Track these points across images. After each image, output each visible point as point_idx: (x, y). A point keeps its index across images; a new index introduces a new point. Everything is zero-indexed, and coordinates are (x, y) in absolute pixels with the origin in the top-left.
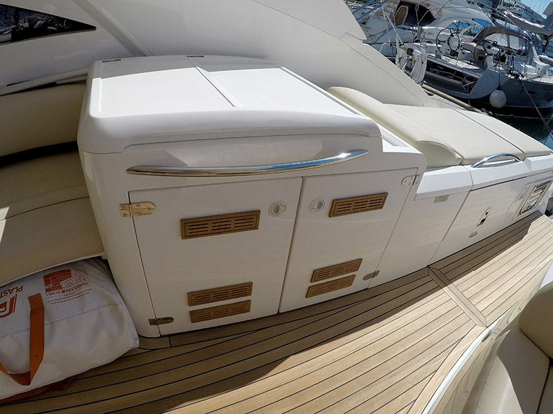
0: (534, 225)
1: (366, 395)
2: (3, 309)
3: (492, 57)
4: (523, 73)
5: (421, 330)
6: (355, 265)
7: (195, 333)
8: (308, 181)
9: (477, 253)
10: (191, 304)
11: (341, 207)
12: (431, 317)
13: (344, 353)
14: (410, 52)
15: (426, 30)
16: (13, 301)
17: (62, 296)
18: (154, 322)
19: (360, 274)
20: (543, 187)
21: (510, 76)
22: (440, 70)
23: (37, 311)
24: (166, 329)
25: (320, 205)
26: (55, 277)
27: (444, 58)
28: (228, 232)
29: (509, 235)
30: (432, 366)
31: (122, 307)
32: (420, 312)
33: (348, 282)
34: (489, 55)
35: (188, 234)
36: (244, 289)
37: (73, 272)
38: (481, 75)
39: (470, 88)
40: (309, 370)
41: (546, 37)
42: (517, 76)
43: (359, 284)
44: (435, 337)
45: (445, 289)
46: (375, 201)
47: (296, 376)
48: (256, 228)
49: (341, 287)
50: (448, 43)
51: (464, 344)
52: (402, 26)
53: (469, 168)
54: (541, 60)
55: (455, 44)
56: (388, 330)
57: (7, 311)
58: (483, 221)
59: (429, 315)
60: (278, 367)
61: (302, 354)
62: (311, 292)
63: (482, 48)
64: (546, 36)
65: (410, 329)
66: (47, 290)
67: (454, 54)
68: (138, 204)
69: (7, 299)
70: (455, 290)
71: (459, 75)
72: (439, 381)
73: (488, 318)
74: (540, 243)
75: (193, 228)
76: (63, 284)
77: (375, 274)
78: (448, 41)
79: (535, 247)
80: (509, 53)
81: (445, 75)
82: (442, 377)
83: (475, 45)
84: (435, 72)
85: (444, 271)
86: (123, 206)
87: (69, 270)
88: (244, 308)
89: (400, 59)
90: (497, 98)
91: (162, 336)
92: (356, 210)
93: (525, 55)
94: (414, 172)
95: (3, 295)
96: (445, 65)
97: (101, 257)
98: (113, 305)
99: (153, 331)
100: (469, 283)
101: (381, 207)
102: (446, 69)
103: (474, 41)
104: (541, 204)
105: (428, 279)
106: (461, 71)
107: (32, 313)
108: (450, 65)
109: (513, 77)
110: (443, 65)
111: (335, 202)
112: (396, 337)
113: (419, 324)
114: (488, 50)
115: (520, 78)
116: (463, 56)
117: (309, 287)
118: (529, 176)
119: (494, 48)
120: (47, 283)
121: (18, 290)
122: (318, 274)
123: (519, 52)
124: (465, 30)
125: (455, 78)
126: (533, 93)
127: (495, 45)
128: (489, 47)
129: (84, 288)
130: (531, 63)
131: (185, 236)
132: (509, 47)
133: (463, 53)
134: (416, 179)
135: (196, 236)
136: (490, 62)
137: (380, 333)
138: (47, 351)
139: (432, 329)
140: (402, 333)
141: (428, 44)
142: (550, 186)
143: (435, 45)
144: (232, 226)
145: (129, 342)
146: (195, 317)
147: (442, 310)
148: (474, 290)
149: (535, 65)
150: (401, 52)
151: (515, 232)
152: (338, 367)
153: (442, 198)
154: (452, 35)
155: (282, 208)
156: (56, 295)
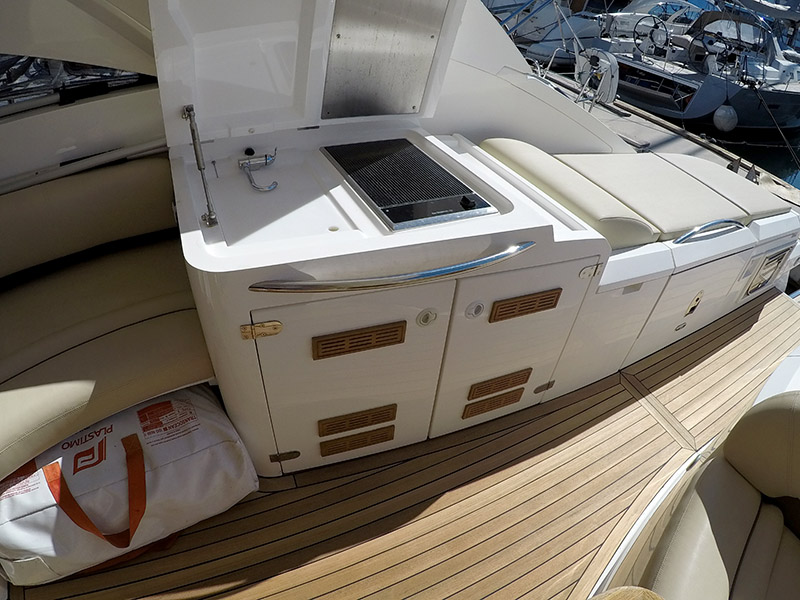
0: (768, 307)
1: (539, 539)
2: (90, 457)
3: (715, 58)
4: (760, 78)
5: (610, 456)
6: (524, 375)
7: (326, 469)
8: (462, 284)
9: (686, 351)
10: (321, 434)
11: (504, 310)
12: (622, 439)
13: (512, 487)
14: (594, 61)
15: (619, 18)
16: (102, 445)
17: (164, 434)
18: (276, 458)
19: (529, 387)
20: (780, 257)
21: (742, 84)
22: (640, 76)
23: (134, 455)
24: (289, 466)
25: (478, 310)
26: (152, 412)
27: (645, 59)
28: (369, 348)
29: (731, 325)
30: (624, 502)
31: (239, 443)
32: (608, 432)
33: (516, 396)
34: (711, 53)
35: (321, 354)
36: (388, 412)
37: (175, 404)
38: (701, 84)
39: (684, 104)
40: (469, 510)
41: (793, 24)
42: (752, 84)
43: (529, 398)
44: (626, 466)
45: (642, 401)
46: (548, 299)
47: (453, 517)
48: (401, 341)
49: (506, 403)
50: (651, 38)
51: (665, 473)
52: (583, 13)
53: (670, 244)
54: (787, 57)
55: (660, 39)
56: (567, 456)
57: (96, 459)
58: (693, 309)
59: (620, 436)
60: (431, 507)
61: (460, 489)
62: (468, 412)
63: (700, 44)
64: (793, 22)
65: (595, 454)
66: (145, 429)
67: (660, 53)
68: (262, 324)
69: (94, 443)
70: (654, 402)
71: (668, 84)
72: (631, 520)
73: (697, 440)
74: (775, 334)
75: (327, 346)
76: (164, 419)
77: (549, 385)
78: (651, 33)
79: (768, 340)
80: (740, 48)
81: (648, 85)
82: (636, 516)
83: (690, 38)
84: (633, 81)
85: (640, 377)
86: (244, 326)
87: (170, 402)
88: (387, 434)
89: (580, 74)
90: (724, 117)
91: (284, 475)
92: (522, 313)
93: (764, 51)
94: (594, 261)
95: (88, 438)
96: (648, 70)
97: (207, 383)
98: (229, 443)
99: (274, 470)
100: (674, 393)
101: (554, 306)
102: (649, 75)
103: (689, 33)
104: (778, 277)
105: (620, 388)
106: (671, 78)
107: (129, 458)
108: (655, 70)
109: (746, 86)
110: (645, 69)
111: (497, 305)
112: (577, 465)
113: (606, 448)
114: (709, 47)
115: (757, 87)
116: (674, 55)
117: (467, 406)
118: (757, 246)
119: (717, 44)
120: (143, 419)
121: (106, 432)
122: (476, 390)
123: (755, 47)
124: (675, 15)
125: (662, 90)
126: (776, 107)
127: (719, 37)
128: (711, 43)
129: (191, 423)
130: (773, 63)
131: (317, 356)
132: (739, 39)
133: (674, 51)
134: (598, 267)
135: (329, 356)
136: (713, 63)
137: (557, 462)
138: (151, 503)
139: (623, 455)
140: (585, 460)
141: (622, 40)
142: (789, 254)
143: (632, 40)
144: (373, 342)
145: (248, 484)
146: (326, 449)
147: (638, 430)
148: (681, 401)
149: (777, 65)
150: (581, 64)
151: (740, 319)
152: (505, 505)
153: (633, 287)
154: (656, 27)
155: (432, 317)
156: (156, 435)
